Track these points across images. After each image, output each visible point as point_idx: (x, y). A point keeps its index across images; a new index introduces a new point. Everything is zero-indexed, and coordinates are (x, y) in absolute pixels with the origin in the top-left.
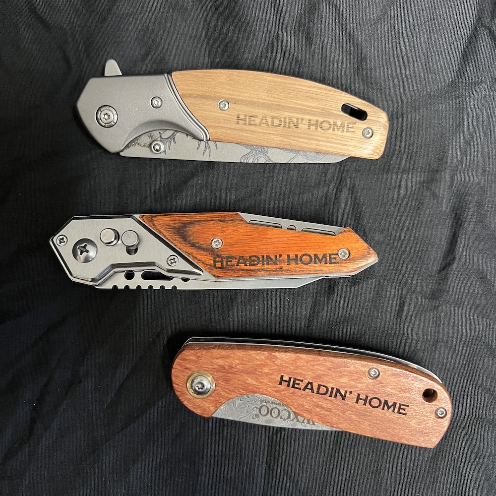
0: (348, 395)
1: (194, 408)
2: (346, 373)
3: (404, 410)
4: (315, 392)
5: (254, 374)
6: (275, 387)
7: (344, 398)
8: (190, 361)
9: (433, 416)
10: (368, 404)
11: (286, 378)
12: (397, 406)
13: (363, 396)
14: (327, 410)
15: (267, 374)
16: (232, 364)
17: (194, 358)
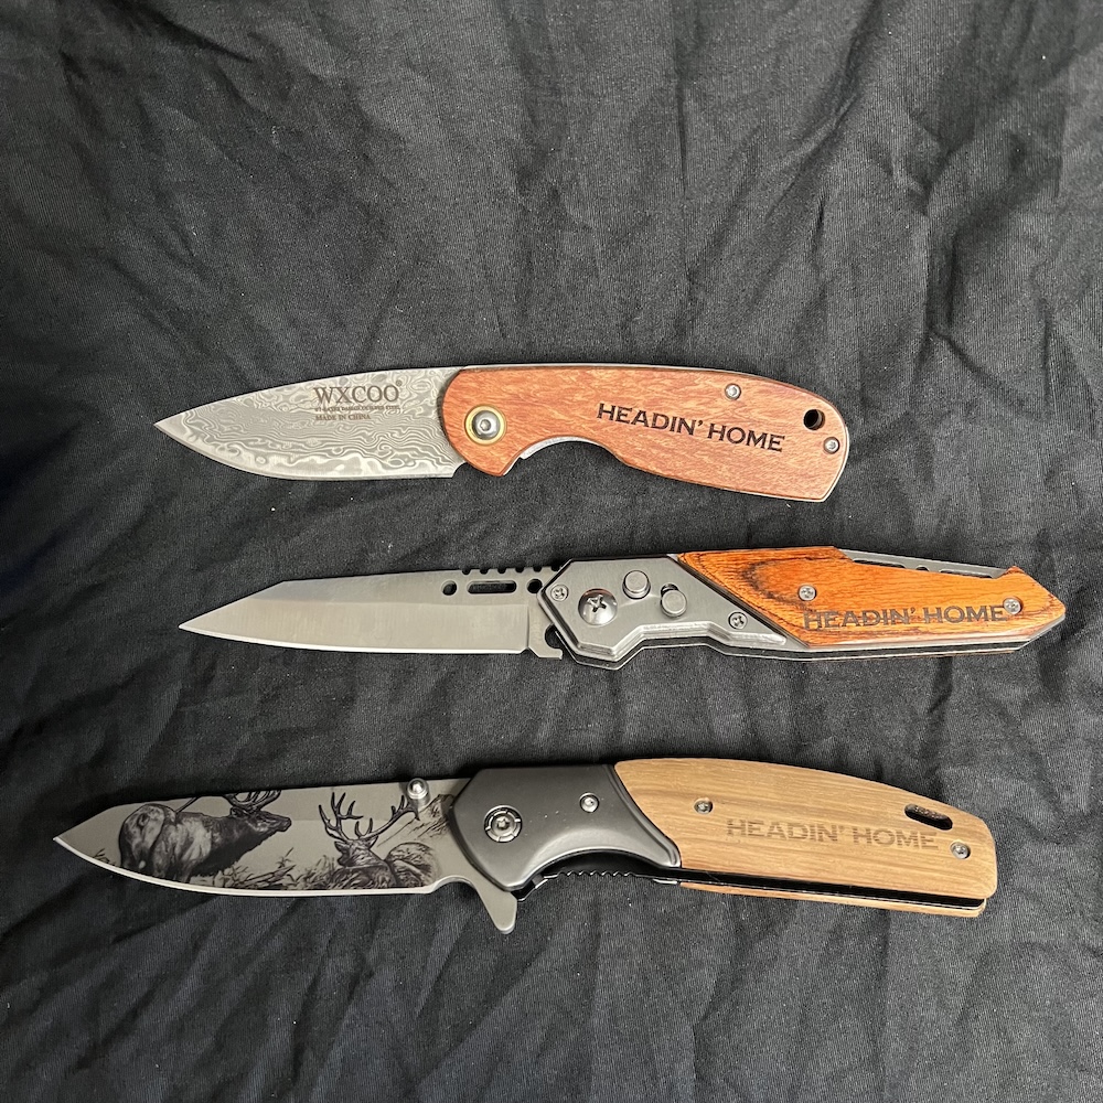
0: (696, 426)
1: (478, 461)
2: (693, 395)
3: (778, 443)
4: (650, 425)
5: (562, 403)
6: (592, 422)
7: (691, 431)
8: (468, 389)
9: (821, 450)
10: (725, 438)
11: (608, 407)
12: (768, 438)
13: (718, 427)
14: (667, 451)
15: (580, 403)
16: (530, 390)
17: (474, 385)
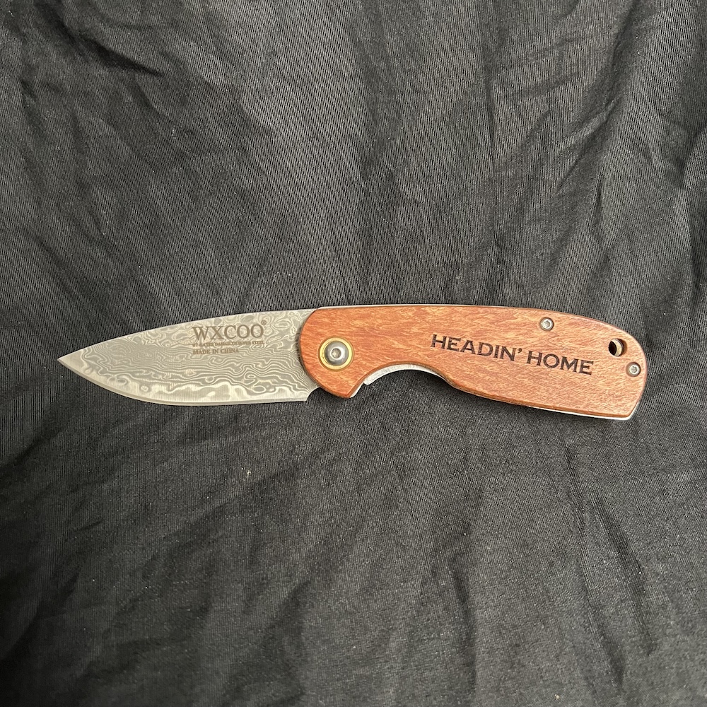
0: (517, 354)
1: (330, 384)
2: (512, 327)
3: (588, 367)
4: (477, 353)
5: (401, 335)
6: (427, 350)
7: (512, 357)
8: (322, 324)
10: (542, 364)
11: (440, 338)
12: (579, 363)
13: (535, 354)
15: (416, 334)
16: (374, 324)
